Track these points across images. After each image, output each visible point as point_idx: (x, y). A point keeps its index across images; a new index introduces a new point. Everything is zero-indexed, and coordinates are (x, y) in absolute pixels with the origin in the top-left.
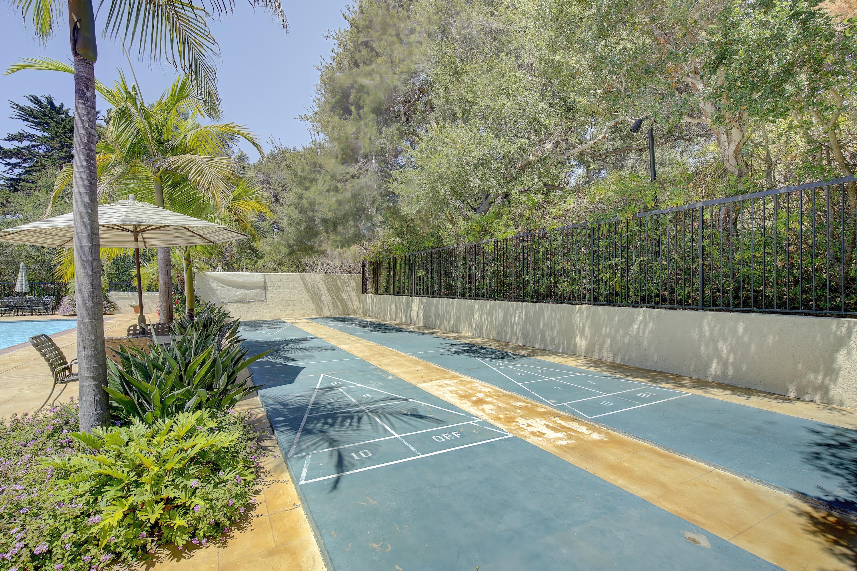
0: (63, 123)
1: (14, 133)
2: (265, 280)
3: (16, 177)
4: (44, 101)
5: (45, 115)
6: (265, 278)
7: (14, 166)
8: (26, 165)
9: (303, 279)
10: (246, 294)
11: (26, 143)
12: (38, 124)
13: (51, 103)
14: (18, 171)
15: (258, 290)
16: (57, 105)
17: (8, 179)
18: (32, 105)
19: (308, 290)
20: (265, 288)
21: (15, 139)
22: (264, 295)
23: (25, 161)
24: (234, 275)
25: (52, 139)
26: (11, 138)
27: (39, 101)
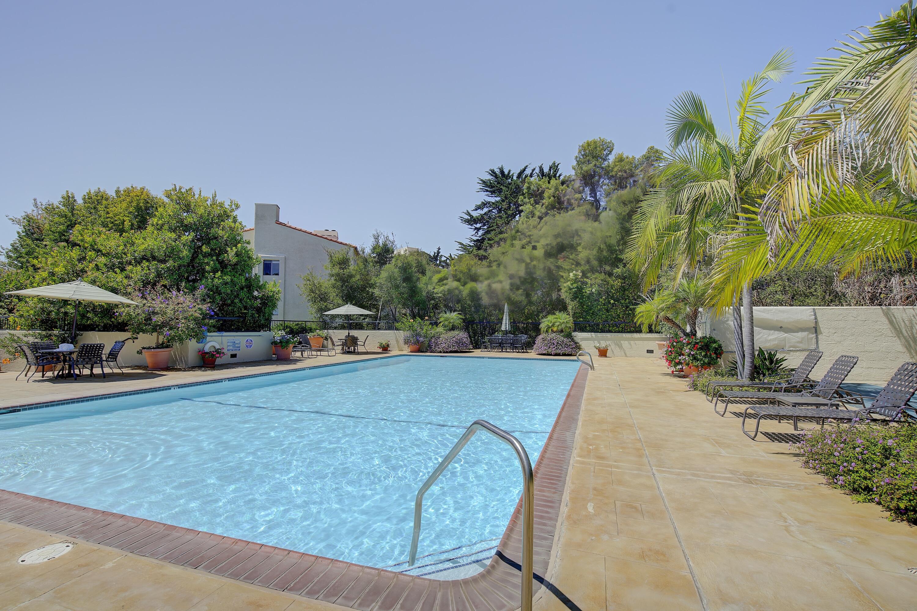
0: (510, 187)
1: (479, 203)
2: (816, 319)
3: (479, 238)
4: (497, 171)
5: (498, 183)
6: (815, 314)
7: (478, 229)
8: (485, 227)
9: (887, 314)
10: (785, 338)
11: (486, 210)
12: (493, 192)
13: (502, 172)
14: (481, 232)
15: (805, 334)
16: (506, 173)
17: (475, 241)
18: (490, 177)
19: (898, 332)
20: (816, 330)
21: (479, 208)
22: (814, 340)
23: (484, 225)
24: (763, 311)
25: (503, 201)
26: (478, 208)
27: (495, 173)
